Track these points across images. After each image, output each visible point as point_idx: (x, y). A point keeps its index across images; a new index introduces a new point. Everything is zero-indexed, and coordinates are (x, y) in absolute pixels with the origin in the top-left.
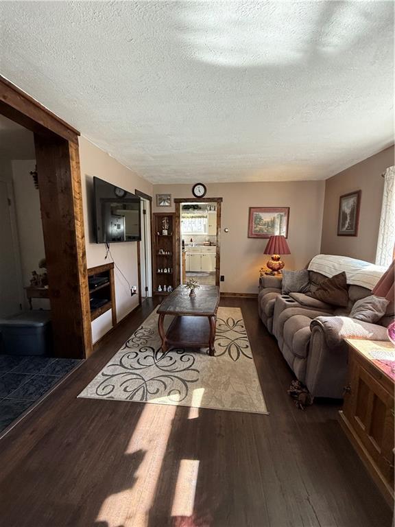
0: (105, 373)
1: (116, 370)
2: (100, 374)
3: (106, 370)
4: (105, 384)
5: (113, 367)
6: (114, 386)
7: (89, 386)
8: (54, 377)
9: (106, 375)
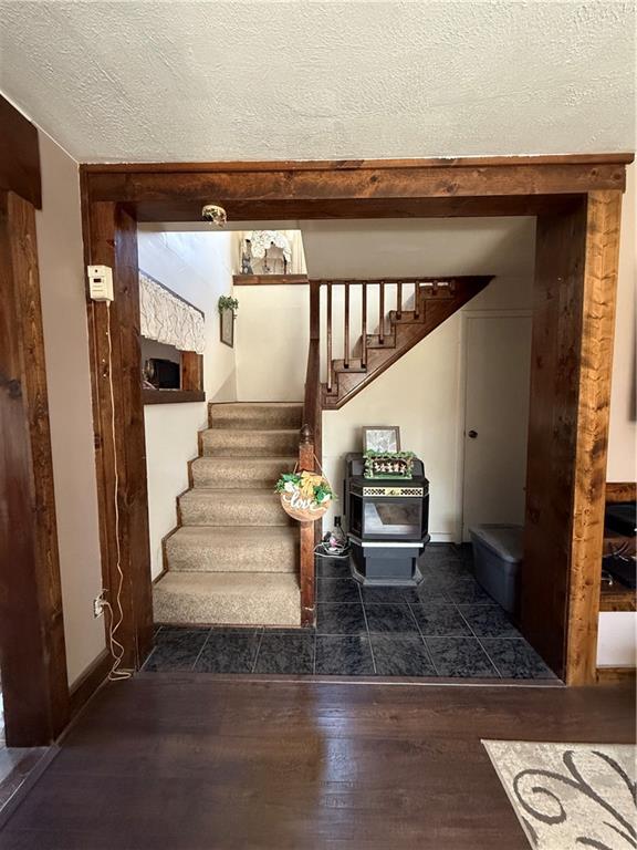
0: (574, 761)
1: (609, 784)
2: (562, 748)
3: (583, 754)
4: (549, 783)
5: (607, 768)
6: (562, 817)
7: (518, 745)
8: (490, 666)
9: (572, 768)
